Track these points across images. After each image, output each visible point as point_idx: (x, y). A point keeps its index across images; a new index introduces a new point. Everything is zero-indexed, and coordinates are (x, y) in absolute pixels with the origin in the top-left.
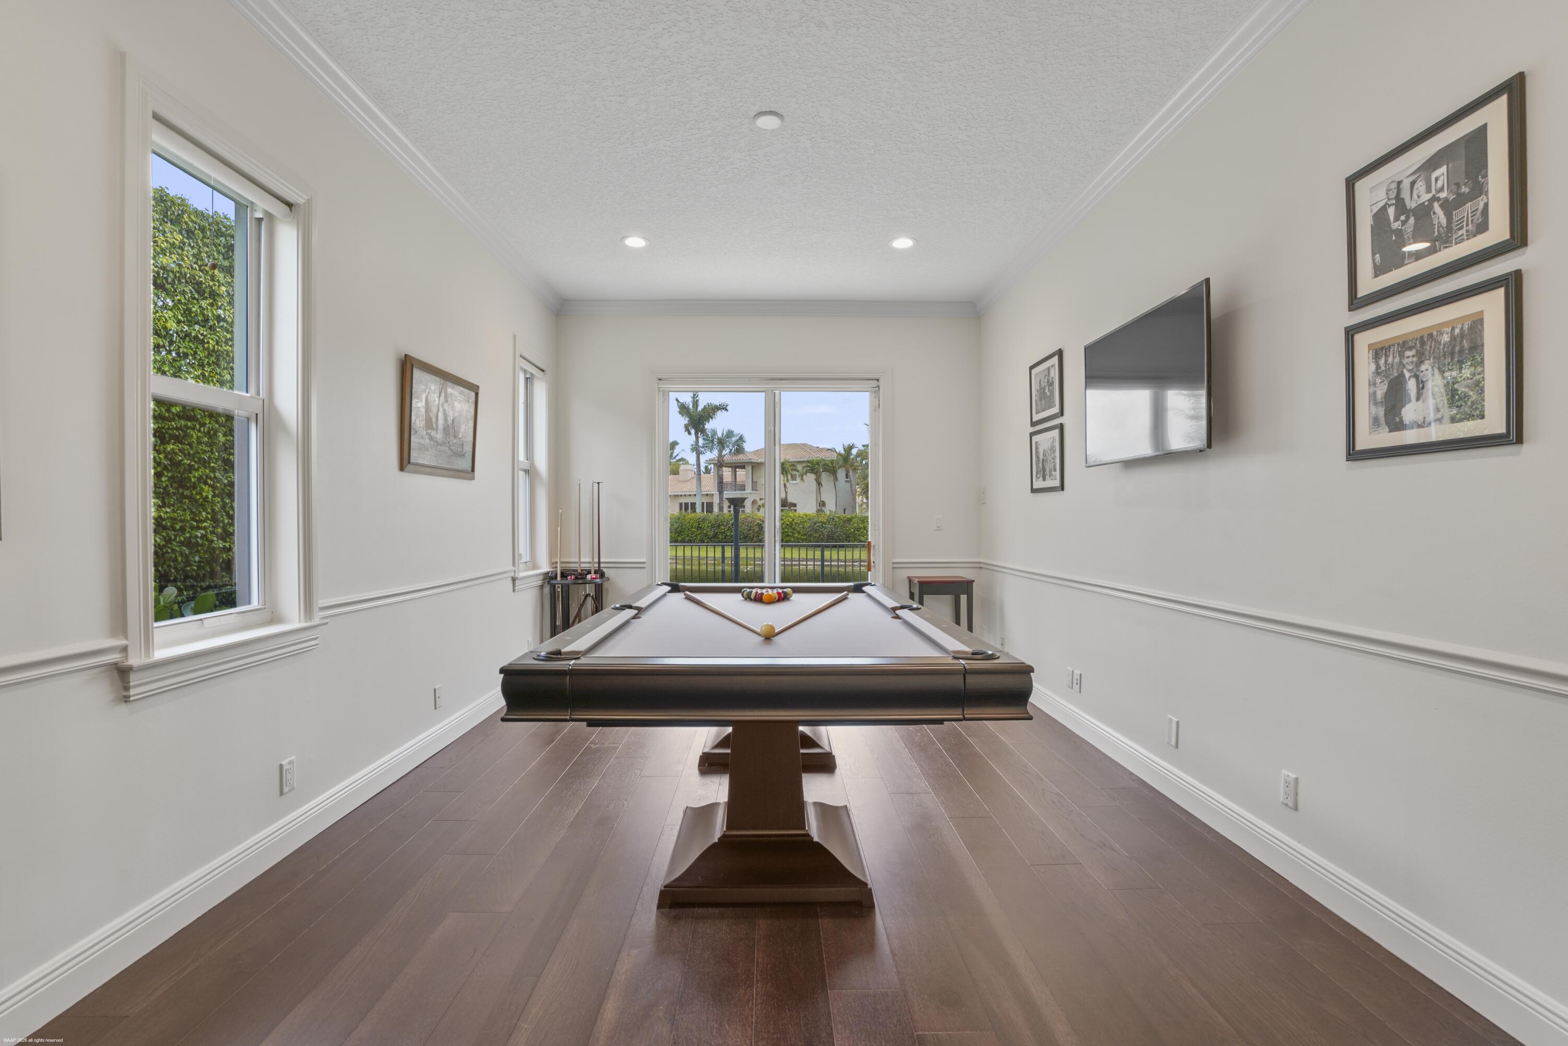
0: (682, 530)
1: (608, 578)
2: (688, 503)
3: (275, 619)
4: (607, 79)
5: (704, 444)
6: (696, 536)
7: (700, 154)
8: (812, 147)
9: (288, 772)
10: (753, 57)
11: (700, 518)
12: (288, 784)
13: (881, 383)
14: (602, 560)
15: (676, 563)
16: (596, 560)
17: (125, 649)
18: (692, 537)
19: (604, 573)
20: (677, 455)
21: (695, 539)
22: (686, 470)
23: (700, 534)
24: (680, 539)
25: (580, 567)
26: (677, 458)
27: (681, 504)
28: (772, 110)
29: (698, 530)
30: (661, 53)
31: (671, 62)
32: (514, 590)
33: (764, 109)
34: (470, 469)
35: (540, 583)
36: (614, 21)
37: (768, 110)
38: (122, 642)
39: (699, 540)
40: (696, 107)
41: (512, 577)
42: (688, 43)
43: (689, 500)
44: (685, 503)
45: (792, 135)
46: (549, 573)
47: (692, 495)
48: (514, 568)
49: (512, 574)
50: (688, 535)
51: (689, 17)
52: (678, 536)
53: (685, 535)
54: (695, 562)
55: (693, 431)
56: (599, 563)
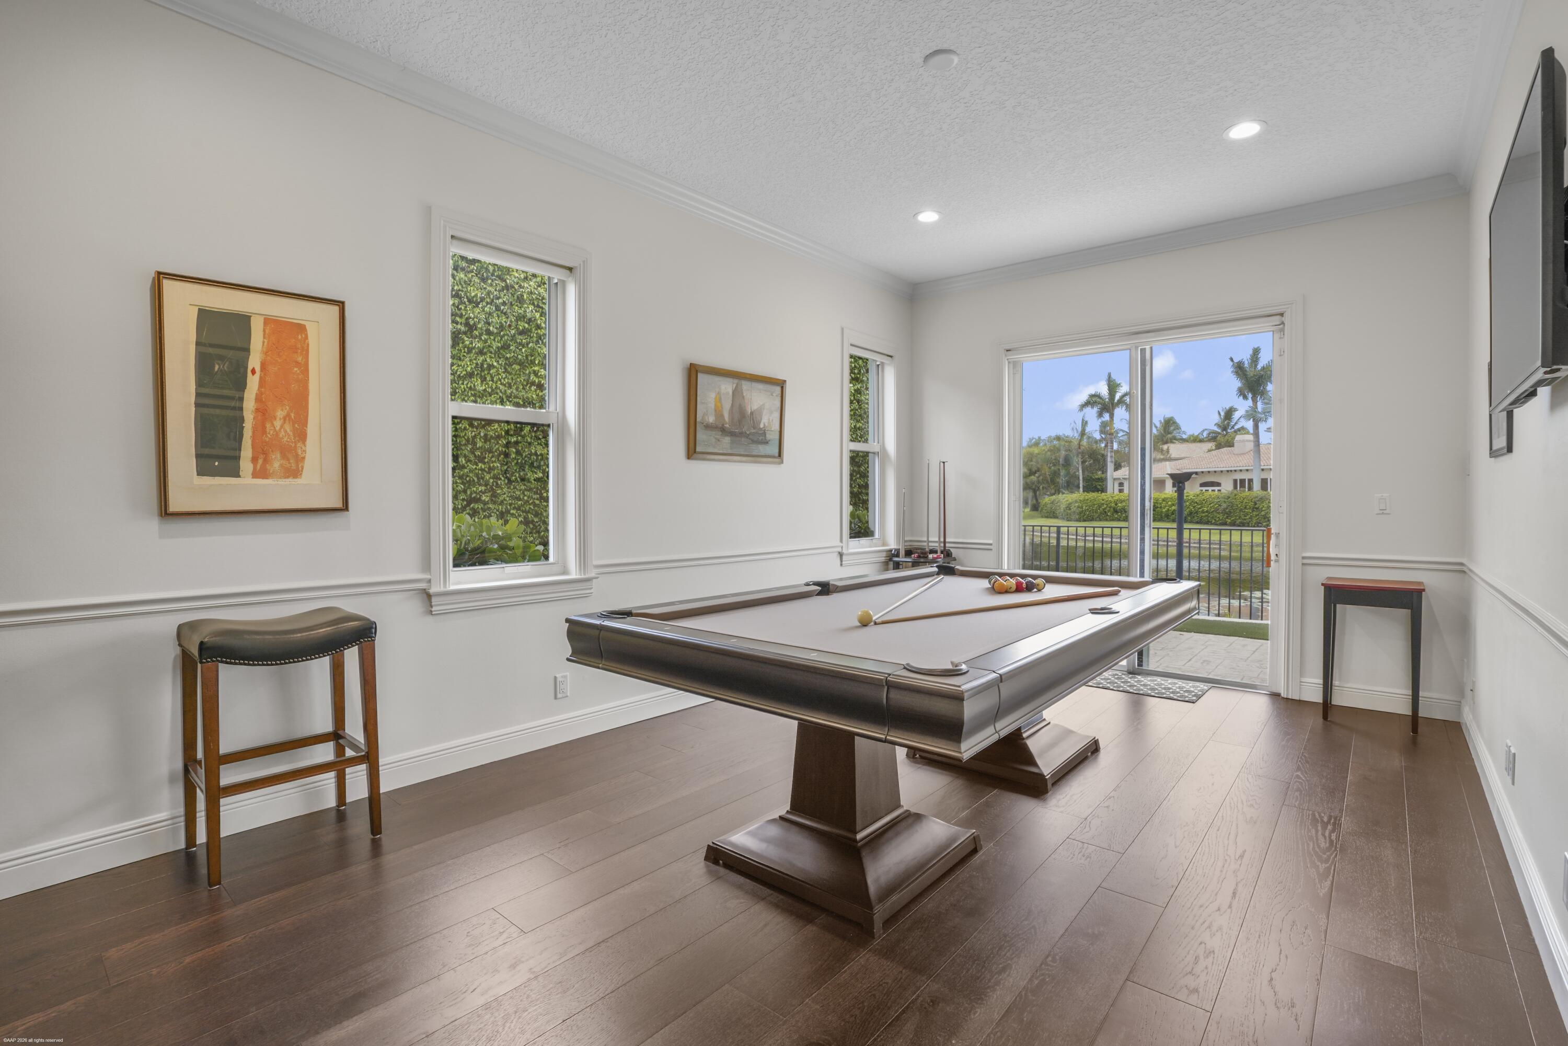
0: (1232, 511)
1: (955, 558)
2: (1245, 480)
3: (565, 572)
4: (771, 86)
5: (1263, 409)
6: (1251, 518)
7: (909, 117)
8: (1013, 67)
9: (561, 684)
10: (868, 10)
11: (1257, 497)
12: (561, 692)
13: (1286, 319)
14: (947, 540)
15: (1220, 549)
16: (942, 540)
17: (429, 581)
18: (1245, 519)
19: (951, 553)
20: (1236, 423)
21: (1250, 521)
22: (1243, 441)
23: (1256, 516)
24: (1229, 521)
25: (929, 546)
26: (1236, 427)
27: (1235, 481)
28: (935, 49)
29: (1253, 511)
30: (790, 47)
31: (804, 49)
32: (841, 565)
33: (928, 53)
34: (777, 455)
35: (883, 559)
36: (731, 39)
37: (931, 51)
38: (428, 576)
39: (1255, 524)
40: (863, 78)
41: (839, 553)
42: (802, 28)
43: (1246, 476)
44: (1241, 480)
45: (981, 64)
46: (892, 551)
47: (1243, 470)
48: (841, 544)
49: (839, 549)
50: (1240, 517)
51: (781, 6)
52: (1227, 517)
53: (1236, 516)
54: (1246, 549)
55: (1250, 396)
56: (945, 542)
